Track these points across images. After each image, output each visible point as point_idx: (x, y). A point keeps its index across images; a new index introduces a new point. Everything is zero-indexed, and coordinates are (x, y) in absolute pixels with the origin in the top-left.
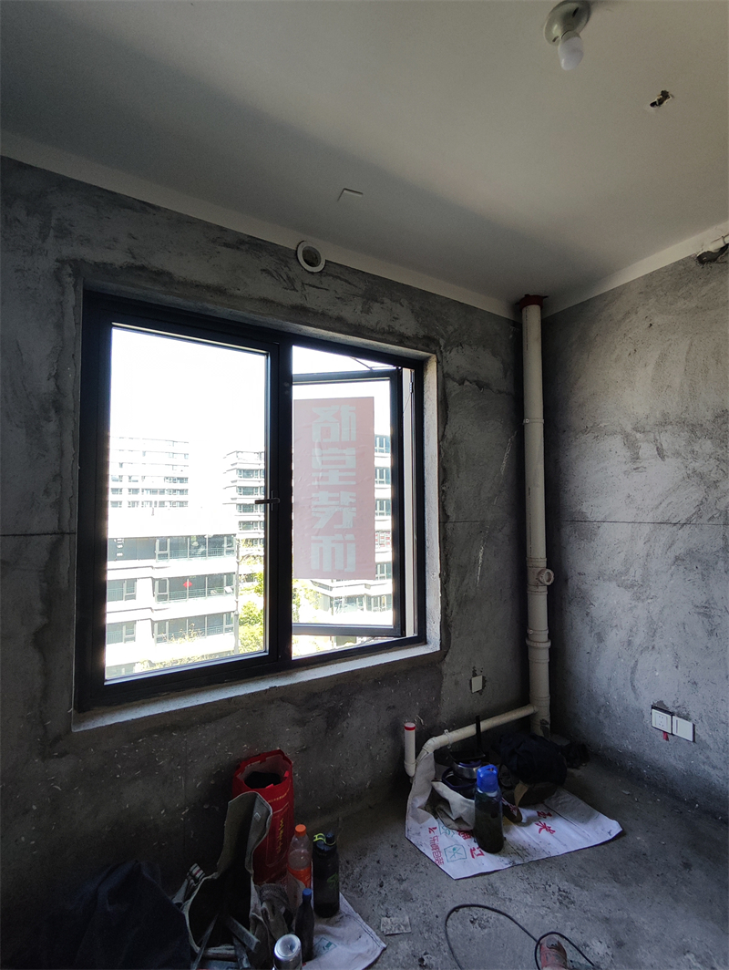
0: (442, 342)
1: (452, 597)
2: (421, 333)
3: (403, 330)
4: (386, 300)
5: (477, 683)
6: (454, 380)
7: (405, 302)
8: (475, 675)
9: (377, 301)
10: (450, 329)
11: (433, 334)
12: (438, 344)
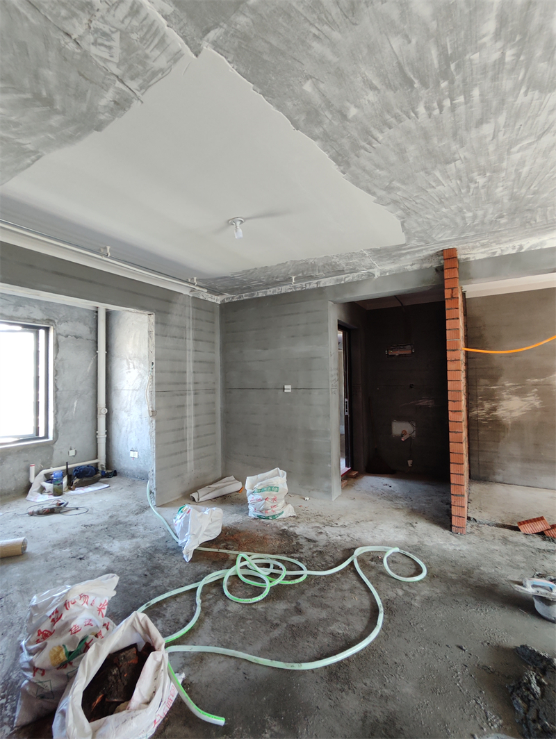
0: (56, 321)
1: (59, 420)
2: (45, 318)
3: (35, 317)
4: (27, 306)
5: (72, 453)
6: (62, 335)
7: (37, 306)
8: (71, 449)
9: (21, 306)
10: (61, 316)
11: (52, 318)
12: (54, 322)
